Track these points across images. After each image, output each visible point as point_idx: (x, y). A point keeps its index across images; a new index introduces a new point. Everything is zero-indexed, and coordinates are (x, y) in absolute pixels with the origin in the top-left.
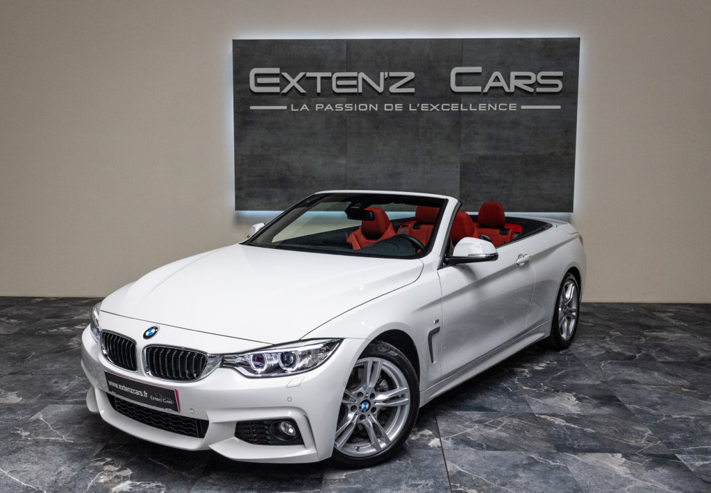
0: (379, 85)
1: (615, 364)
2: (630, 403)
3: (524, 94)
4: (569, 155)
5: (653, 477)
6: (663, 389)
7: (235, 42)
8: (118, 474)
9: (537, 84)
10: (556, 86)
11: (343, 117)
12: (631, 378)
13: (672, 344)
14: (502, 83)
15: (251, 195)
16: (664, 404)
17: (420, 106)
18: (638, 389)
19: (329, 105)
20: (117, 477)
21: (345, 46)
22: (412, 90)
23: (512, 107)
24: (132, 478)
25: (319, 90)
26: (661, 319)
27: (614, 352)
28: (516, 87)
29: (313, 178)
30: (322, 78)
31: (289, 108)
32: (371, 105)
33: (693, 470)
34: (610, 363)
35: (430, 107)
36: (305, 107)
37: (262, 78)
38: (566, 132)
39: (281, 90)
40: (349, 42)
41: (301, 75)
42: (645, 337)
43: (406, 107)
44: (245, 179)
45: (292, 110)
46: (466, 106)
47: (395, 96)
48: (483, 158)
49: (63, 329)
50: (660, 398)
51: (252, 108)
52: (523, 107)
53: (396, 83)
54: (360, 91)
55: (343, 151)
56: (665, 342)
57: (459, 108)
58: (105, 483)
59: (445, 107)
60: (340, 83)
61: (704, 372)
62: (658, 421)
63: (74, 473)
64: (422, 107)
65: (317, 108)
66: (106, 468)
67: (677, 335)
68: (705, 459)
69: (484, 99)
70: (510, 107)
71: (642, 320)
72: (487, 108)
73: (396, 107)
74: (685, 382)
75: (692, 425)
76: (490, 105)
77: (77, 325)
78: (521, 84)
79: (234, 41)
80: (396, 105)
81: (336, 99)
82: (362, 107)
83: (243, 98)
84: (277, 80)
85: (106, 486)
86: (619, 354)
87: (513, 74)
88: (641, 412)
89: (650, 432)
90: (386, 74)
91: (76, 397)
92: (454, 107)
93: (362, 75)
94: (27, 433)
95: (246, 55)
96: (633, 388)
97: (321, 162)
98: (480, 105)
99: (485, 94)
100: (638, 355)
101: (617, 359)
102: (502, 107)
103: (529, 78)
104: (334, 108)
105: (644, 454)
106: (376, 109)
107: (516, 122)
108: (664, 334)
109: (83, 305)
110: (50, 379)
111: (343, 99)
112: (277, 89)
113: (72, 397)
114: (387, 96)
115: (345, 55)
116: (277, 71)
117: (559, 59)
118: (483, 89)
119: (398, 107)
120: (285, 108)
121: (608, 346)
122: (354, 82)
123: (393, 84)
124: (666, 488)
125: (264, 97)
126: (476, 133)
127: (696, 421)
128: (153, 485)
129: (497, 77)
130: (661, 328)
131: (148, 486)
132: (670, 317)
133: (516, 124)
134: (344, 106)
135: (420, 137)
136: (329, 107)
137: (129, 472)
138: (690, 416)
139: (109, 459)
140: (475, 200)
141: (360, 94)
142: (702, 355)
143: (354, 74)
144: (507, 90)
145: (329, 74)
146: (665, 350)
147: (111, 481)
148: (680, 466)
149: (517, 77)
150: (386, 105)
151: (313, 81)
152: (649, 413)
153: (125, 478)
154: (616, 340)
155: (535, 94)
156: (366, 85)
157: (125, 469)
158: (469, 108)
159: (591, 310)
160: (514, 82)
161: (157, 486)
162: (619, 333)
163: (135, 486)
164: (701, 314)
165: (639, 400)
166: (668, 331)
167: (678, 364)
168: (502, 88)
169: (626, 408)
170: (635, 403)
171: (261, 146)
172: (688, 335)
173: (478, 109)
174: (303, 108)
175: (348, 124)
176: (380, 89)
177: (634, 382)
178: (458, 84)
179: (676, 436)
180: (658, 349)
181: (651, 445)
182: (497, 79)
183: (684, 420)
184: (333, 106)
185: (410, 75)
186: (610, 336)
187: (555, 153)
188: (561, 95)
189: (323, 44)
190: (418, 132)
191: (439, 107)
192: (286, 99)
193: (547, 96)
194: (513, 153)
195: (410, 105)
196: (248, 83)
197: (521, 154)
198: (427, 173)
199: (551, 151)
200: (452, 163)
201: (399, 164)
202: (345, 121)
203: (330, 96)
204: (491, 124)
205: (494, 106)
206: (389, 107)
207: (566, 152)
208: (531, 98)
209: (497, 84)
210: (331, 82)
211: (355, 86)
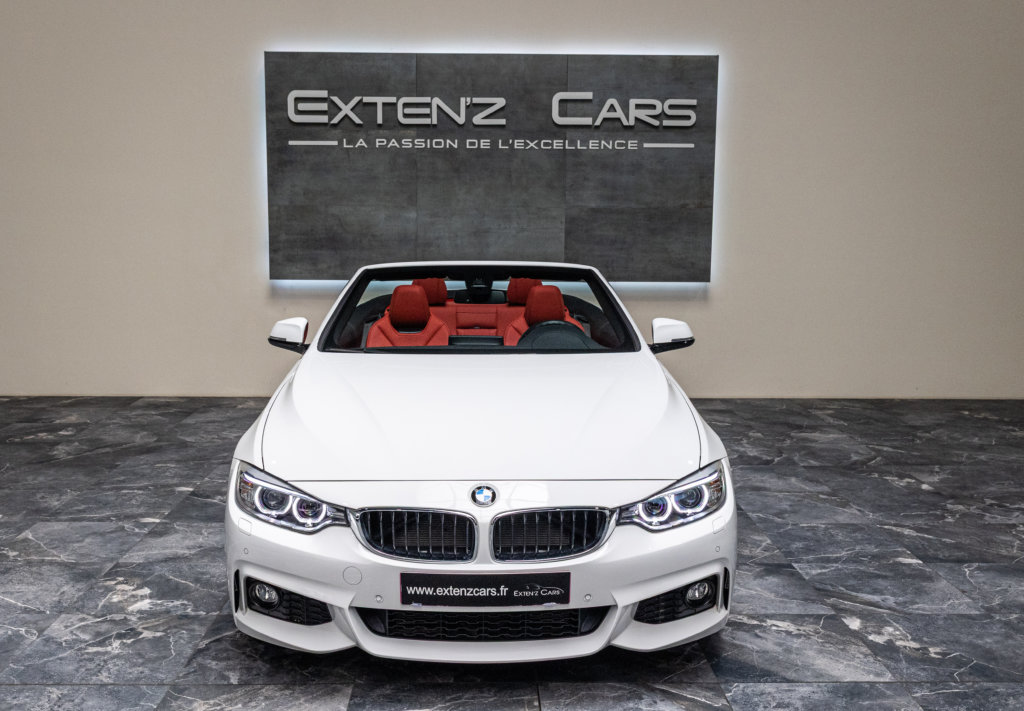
0: (459, 114)
1: (747, 469)
2: (753, 512)
3: (648, 129)
4: (706, 207)
5: (760, 585)
6: (796, 496)
7: (268, 55)
8: (134, 593)
9: (662, 116)
10: (688, 118)
11: (411, 156)
12: (762, 485)
13: (823, 446)
14: (619, 114)
15: (290, 259)
16: (794, 512)
17: (513, 142)
18: (767, 496)
19: (393, 140)
20: (133, 596)
21: (414, 63)
22: (503, 122)
23: (632, 145)
24: (151, 596)
25: (380, 120)
26: (817, 417)
27: (749, 457)
28: (637, 119)
29: (373, 236)
30: (384, 104)
31: (341, 143)
32: (448, 141)
33: (807, 578)
34: (741, 469)
35: (526, 144)
36: (361, 143)
37: (304, 104)
38: (701, 177)
39: (330, 119)
40: (418, 56)
41: (356, 99)
42: (792, 438)
43: (494, 144)
44: (283, 237)
45: (345, 146)
46: (573, 143)
47: (480, 130)
48: (595, 211)
49: (43, 435)
50: (791, 506)
51: (291, 143)
52: (646, 145)
53: (482, 111)
54: (435, 122)
55: (412, 201)
56: (813, 445)
57: (564, 146)
58: (120, 602)
59: (545, 144)
60: (408, 111)
61: (851, 478)
62: (782, 530)
63: (81, 593)
64: (516, 144)
65: (378, 144)
66: (119, 587)
67: (831, 436)
68: (824, 568)
69: (596, 134)
70: (629, 145)
71: (791, 419)
72: (600, 146)
73: (482, 144)
74: (826, 489)
75: (820, 534)
76: (603, 142)
77: (61, 430)
78: (643, 114)
79: (266, 53)
80: (482, 141)
81: (402, 132)
82: (437, 143)
83: (280, 130)
84: (324, 106)
85: (121, 605)
86: (755, 458)
87: (633, 102)
88: (763, 521)
89: (769, 541)
90: (469, 99)
91: (71, 514)
93: (437, 101)
94: (15, 553)
95: (283, 72)
96: (761, 495)
97: (383, 216)
98: (591, 141)
99: (597, 127)
100: (777, 459)
101: (750, 464)
102: (619, 145)
103: (653, 107)
104: (401, 144)
105: (756, 564)
106: (456, 146)
107: (636, 164)
108: (816, 435)
109: (65, 406)
110: (34, 494)
111: (412, 132)
112: (324, 119)
113: (66, 514)
114: (469, 129)
115: (414, 73)
116: (324, 94)
117: (692, 83)
118: (594, 121)
119: (485, 144)
120: (335, 143)
121: (742, 449)
122: (426, 111)
123: (476, 114)
124: (772, 596)
125: (307, 128)
127: (826, 529)
128: (177, 603)
129: (612, 106)
130: (814, 429)
131: (171, 604)
132: (829, 415)
133: (636, 167)
134: (413, 142)
135: (514, 183)
136: (394, 143)
137: (146, 591)
138: (821, 524)
139: (121, 579)
141: (435, 126)
142: (855, 458)
143: (427, 100)
144: (625, 123)
145: (393, 100)
146: (813, 454)
147: (126, 600)
148: (795, 575)
149: (638, 106)
150: (468, 141)
151: (372, 108)
152: (772, 521)
153: (143, 597)
154: (754, 443)
155: (661, 129)
156: (442, 114)
157: (142, 588)
158: (576, 146)
159: (730, 407)
160: (634, 113)
161: (183, 604)
162: (759, 434)
163: (156, 605)
164: (869, 411)
165: (765, 508)
166: (822, 432)
167: (822, 468)
168: (619, 119)
169: (748, 518)
170: (760, 511)
171: (304, 194)
172: (845, 436)
173: (588, 147)
174: (358, 144)
175: (419, 165)
176: (461, 120)
177: (765, 489)
178: (562, 114)
179: (799, 545)
180: (803, 452)
181: (767, 554)
182: (612, 108)
183: (812, 529)
184: (399, 142)
185: (500, 102)
186: (749, 437)
187: (687, 205)
188: (694, 129)
189: (385, 59)
190: (510, 176)
191: (538, 145)
192: (337, 132)
193: (677, 130)
194: (633, 205)
195: (500, 141)
196: (286, 109)
197: (643, 206)
198: (523, 230)
199: (682, 202)
200: (554, 218)
201: (486, 219)
202: (415, 162)
203: (395, 128)
204: (604, 167)
205: (609, 144)
206: (472, 144)
207: (701, 203)
208: (656, 134)
209: (612, 115)
210: (396, 110)
211: (428, 116)
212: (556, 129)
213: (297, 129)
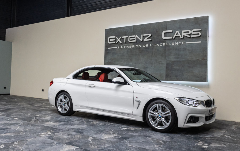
0: (141, 39)
3: (188, 38)
4: (205, 60)
7: (106, 30)
10: (199, 34)
11: (131, 50)
14: (179, 35)
17: (153, 45)
19: (128, 46)
22: (151, 40)
23: (183, 43)
25: (125, 42)
30: (126, 38)
31: (118, 48)
32: (139, 45)
35: (156, 45)
36: (122, 47)
38: (203, 51)
40: (134, 26)
41: (121, 37)
43: (149, 45)
46: (168, 44)
47: (146, 42)
48: (173, 62)
51: (109, 48)
52: (187, 43)
55: (131, 60)
57: (166, 45)
59: (161, 45)
60: (131, 39)
65: (125, 47)
69: (174, 41)
70: (182, 43)
72: (175, 44)
73: (146, 46)
76: (175, 43)
78: (185, 34)
81: (130, 44)
82: (137, 46)
83: (107, 45)
84: (114, 40)
87: (183, 31)
90: (143, 35)
92: (164, 44)
93: (136, 36)
95: (108, 32)
102: (180, 43)
103: (188, 32)
106: (141, 47)
111: (132, 44)
112: (114, 42)
114: (143, 42)
115: (132, 31)
116: (114, 37)
117: (200, 24)
118: (173, 37)
119: (147, 45)
120: (117, 48)
122: (134, 39)
125: (112, 45)
126: (171, 53)
133: (185, 49)
134: (132, 46)
135: (153, 55)
136: (128, 47)
140: (171, 77)
143: (134, 36)
145: (127, 37)
149: (184, 32)
155: (191, 38)
158: (169, 45)
160: (183, 34)
168: (179, 36)
171: (111, 59)
173: (172, 44)
174: (121, 47)
175: (133, 51)
176: (141, 40)
178: (165, 36)
182: (177, 34)
184: (129, 46)
187: (199, 59)
188: (201, 37)
189: (127, 28)
191: (159, 45)
192: (117, 45)
193: (196, 38)
194: (184, 60)
195: (150, 45)
196: (108, 41)
197: (186, 60)
198: (155, 67)
199: (197, 59)
200: (163, 64)
201: (147, 64)
202: (132, 51)
203: (128, 43)
204: (176, 49)
205: (177, 43)
206: (144, 46)
207: (203, 59)
208: (189, 39)
209: (177, 35)
210: (128, 39)
212: (164, 40)
213: (110, 45)
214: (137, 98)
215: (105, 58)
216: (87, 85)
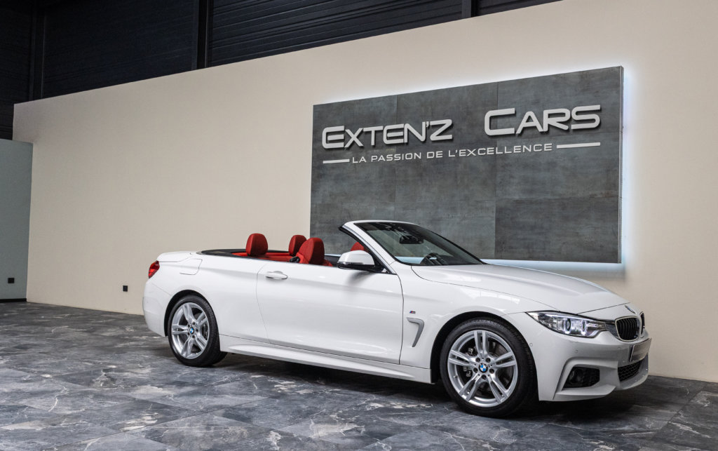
0: (421, 134)
3: (561, 133)
4: (613, 196)
7: (315, 107)
10: (593, 121)
11: (391, 166)
14: (535, 123)
17: (458, 152)
19: (382, 156)
21: (396, 102)
22: (450, 137)
23: (547, 147)
25: (373, 143)
30: (376, 132)
31: (351, 160)
32: (415, 154)
35: (467, 152)
36: (363, 159)
38: (608, 171)
40: (399, 97)
41: (360, 130)
43: (445, 154)
44: (318, 225)
45: (354, 162)
46: (501, 149)
47: (436, 144)
48: (519, 202)
51: (325, 162)
52: (558, 147)
55: (392, 197)
57: (495, 152)
59: (481, 152)
60: (390, 135)
64: (460, 153)
65: (372, 159)
69: (519, 140)
70: (545, 147)
72: (522, 150)
73: (437, 154)
76: (524, 147)
78: (554, 122)
80: (437, 152)
81: (387, 150)
82: (410, 156)
83: (319, 154)
84: (341, 137)
87: (546, 113)
90: (427, 123)
93: (408, 126)
95: (324, 115)
97: (374, 209)
98: (515, 147)
102: (537, 148)
103: (563, 115)
106: (420, 157)
107: (551, 162)
111: (393, 149)
112: (341, 145)
114: (428, 144)
115: (395, 110)
116: (341, 128)
117: (597, 92)
119: (439, 154)
120: (348, 160)
122: (400, 134)
125: (334, 152)
126: (512, 177)
133: (552, 165)
134: (393, 156)
135: (459, 182)
136: (382, 158)
140: (511, 247)
141: (406, 144)
143: (400, 126)
145: (380, 128)
149: (550, 116)
150: (428, 153)
155: (571, 132)
158: (504, 152)
160: (547, 121)
168: (535, 128)
171: (330, 196)
173: (513, 151)
174: (361, 160)
175: (397, 172)
176: (422, 138)
178: (492, 127)
182: (529, 119)
184: (385, 157)
187: (595, 195)
188: (600, 130)
189: (379, 101)
190: (456, 177)
191: (476, 152)
192: (349, 153)
193: (585, 132)
194: (549, 196)
195: (449, 152)
196: (321, 141)
197: (557, 197)
198: (464, 218)
199: (590, 193)
200: (488, 209)
201: (439, 210)
202: (394, 171)
203: (382, 147)
204: (526, 166)
205: (529, 148)
206: (431, 155)
207: (608, 194)
208: (566, 136)
209: (530, 124)
210: (383, 135)
211: (402, 137)
212: (490, 139)
213: (328, 153)
214: (414, 312)
215: (314, 190)
216: (262, 275)
